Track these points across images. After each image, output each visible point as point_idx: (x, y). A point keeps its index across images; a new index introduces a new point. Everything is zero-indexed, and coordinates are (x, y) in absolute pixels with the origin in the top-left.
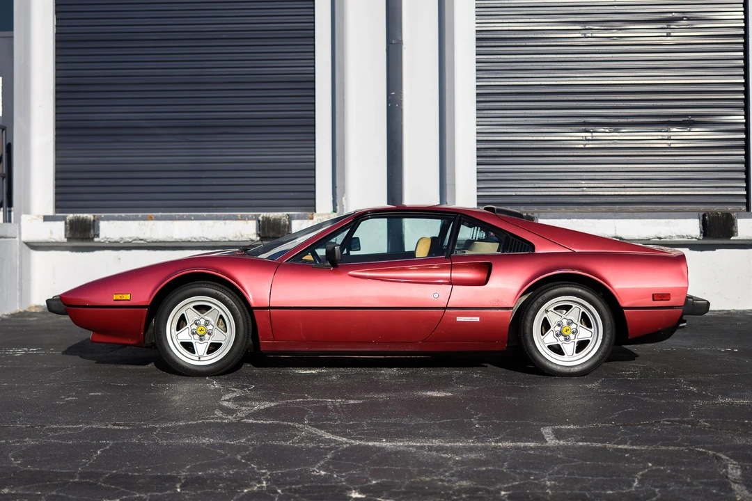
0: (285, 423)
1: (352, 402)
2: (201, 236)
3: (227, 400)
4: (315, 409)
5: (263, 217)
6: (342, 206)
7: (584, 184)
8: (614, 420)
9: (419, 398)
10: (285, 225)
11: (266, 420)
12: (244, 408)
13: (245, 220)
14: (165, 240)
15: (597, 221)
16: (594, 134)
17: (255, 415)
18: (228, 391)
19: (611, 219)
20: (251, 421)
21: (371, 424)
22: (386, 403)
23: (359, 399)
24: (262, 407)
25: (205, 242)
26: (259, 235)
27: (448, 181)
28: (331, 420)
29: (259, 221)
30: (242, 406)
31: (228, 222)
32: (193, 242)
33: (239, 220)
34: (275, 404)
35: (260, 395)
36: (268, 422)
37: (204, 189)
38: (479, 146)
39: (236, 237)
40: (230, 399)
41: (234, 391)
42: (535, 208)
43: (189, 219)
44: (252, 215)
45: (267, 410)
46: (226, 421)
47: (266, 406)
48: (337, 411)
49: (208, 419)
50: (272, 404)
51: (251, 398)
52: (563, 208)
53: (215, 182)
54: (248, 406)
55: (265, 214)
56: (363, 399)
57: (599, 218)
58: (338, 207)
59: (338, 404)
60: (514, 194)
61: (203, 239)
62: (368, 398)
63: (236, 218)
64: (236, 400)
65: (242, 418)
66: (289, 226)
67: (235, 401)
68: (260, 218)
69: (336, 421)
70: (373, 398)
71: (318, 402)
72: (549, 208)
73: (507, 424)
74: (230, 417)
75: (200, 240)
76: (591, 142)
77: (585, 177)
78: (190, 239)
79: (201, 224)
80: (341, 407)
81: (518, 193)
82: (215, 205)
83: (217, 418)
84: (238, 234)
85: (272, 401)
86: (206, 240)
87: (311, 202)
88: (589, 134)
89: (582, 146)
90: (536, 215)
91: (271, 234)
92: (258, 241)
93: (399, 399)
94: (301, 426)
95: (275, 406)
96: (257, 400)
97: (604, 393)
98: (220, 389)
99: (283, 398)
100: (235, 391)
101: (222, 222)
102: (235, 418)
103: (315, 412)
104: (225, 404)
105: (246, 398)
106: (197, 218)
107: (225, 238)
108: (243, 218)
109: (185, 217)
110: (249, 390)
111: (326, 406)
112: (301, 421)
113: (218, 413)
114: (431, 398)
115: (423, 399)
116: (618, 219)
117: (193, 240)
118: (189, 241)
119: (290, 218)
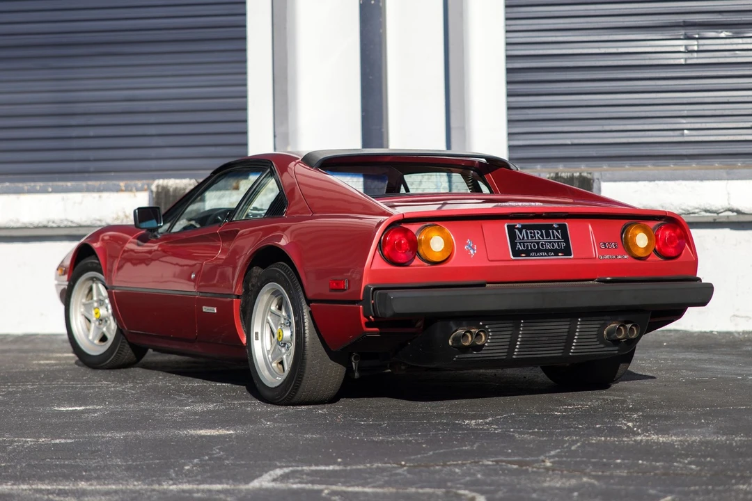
2: (62, 217)
5: (158, 186)
7: (684, 123)
13: (131, 191)
14: (7, 226)
15: (697, 183)
16: (702, 42)
19: (721, 179)
25: (71, 227)
27: (454, 122)
29: (152, 192)
31: (105, 195)
32: (52, 228)
33: (122, 191)
37: (75, 143)
38: (511, 66)
39: (117, 219)
42: (605, 165)
43: (44, 191)
44: (143, 185)
52: (649, 164)
53: (92, 132)
55: (161, 182)
57: (702, 179)
61: (65, 223)
63: (118, 189)
68: (154, 187)
72: (627, 164)
75: (62, 225)
76: (695, 55)
77: (685, 113)
78: (45, 223)
79: (63, 199)
81: (576, 141)
82: (92, 169)
84: (122, 215)
86: (70, 224)
88: (695, 42)
89: (682, 61)
90: (596, 175)
101: (96, 195)
106: (55, 191)
107: (100, 220)
108: (128, 189)
109: (38, 188)
116: (733, 179)
117: (51, 224)
118: (45, 227)
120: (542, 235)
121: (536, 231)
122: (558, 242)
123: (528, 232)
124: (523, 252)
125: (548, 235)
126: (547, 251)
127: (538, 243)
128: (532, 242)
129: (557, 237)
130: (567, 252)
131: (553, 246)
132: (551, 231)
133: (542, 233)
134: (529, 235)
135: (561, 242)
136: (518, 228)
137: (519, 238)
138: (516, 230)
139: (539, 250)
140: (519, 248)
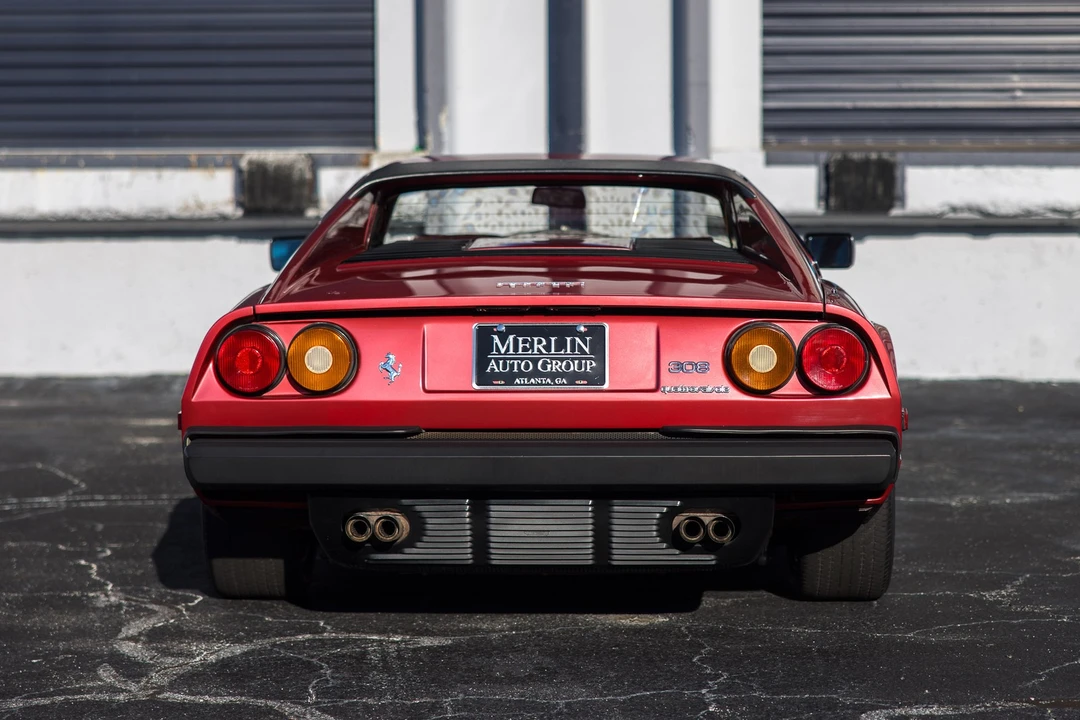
0: (261, 702)
1: (426, 642)
2: (103, 205)
3: (134, 639)
4: (336, 662)
5: (250, 161)
6: (439, 135)
7: (1017, 81)
8: (1033, 691)
9: (586, 631)
10: (302, 182)
11: (217, 695)
12: (170, 660)
13: (206, 167)
17: (191, 680)
18: (138, 612)
20: (179, 697)
21: (464, 705)
22: (507, 646)
23: (444, 634)
24: (212, 658)
25: (113, 221)
26: (239, 204)
27: (693, 75)
28: (370, 693)
29: (241, 172)
30: (166, 653)
31: (167, 174)
33: (193, 167)
34: (245, 648)
35: (212, 622)
36: (220, 701)
39: (186, 209)
40: (140, 634)
41: (151, 613)
42: (901, 140)
43: (72, 164)
44: (226, 157)
45: (224, 664)
46: (121, 697)
47: (223, 655)
48: (386, 668)
49: (79, 691)
50: (238, 649)
51: (190, 632)
52: (966, 140)
54: (180, 654)
55: (254, 154)
56: (454, 633)
58: (430, 139)
59: (392, 648)
60: (848, 104)
61: (106, 215)
62: (465, 631)
63: (184, 164)
64: (153, 636)
65: (161, 689)
66: (313, 185)
67: (150, 642)
68: (244, 164)
69: (382, 695)
70: (478, 630)
71: (348, 641)
72: (933, 140)
73: (783, 702)
74: (133, 687)
75: (100, 217)
77: (1019, 67)
78: (75, 214)
79: (102, 177)
80: (400, 657)
81: (860, 104)
82: (135, 132)
83: (100, 690)
84: (191, 203)
85: (239, 641)
86: (113, 217)
87: (365, 124)
90: (900, 157)
91: (271, 201)
92: (238, 219)
93: (539, 634)
94: (299, 709)
95: (245, 654)
96: (204, 637)
97: (1024, 614)
98: (119, 606)
99: (265, 632)
100: (154, 612)
101: (153, 172)
102: (145, 688)
103: (336, 669)
104: (127, 648)
105: (178, 633)
106: (92, 164)
107: (160, 212)
108: (203, 164)
109: (63, 160)
110: (188, 609)
111: (364, 654)
112: (299, 698)
113: (107, 674)
114: (616, 630)
115: (597, 635)
117: (83, 216)
118: (73, 220)
119: (316, 163)
120: (548, 348)
121: (536, 339)
122: (580, 359)
123: (520, 339)
124: (499, 376)
125: (561, 345)
126: (553, 376)
127: (535, 362)
128: (522, 359)
129: (581, 349)
130: (597, 378)
131: (568, 366)
132: (569, 339)
133: (549, 342)
134: (521, 346)
135: (586, 359)
136: (499, 333)
137: (498, 350)
138: (496, 337)
139: (536, 373)
140: (493, 370)
